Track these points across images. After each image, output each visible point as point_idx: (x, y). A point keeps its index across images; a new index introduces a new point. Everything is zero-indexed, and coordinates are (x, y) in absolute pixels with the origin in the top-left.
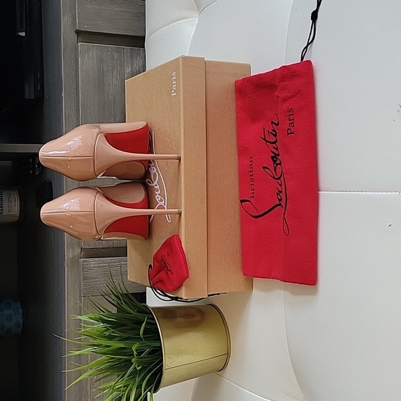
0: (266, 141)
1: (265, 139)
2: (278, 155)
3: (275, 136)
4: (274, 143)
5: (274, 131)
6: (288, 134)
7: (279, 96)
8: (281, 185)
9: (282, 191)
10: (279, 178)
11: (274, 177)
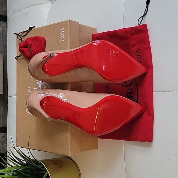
7: (129, 44)
8: (131, 89)
9: (131, 93)
10: (129, 86)
11: (123, 86)
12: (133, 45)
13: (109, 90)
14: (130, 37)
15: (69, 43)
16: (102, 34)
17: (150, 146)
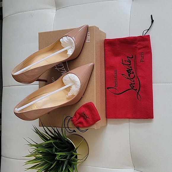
0: (123, 64)
1: (123, 63)
2: (132, 70)
3: (130, 62)
4: (129, 65)
5: (129, 60)
6: (141, 62)
7: (137, 47)
8: (134, 81)
9: (134, 84)
10: (132, 79)
11: (128, 78)
12: (140, 49)
13: (117, 81)
14: (138, 42)
15: (95, 43)
16: (114, 40)
17: (151, 122)
